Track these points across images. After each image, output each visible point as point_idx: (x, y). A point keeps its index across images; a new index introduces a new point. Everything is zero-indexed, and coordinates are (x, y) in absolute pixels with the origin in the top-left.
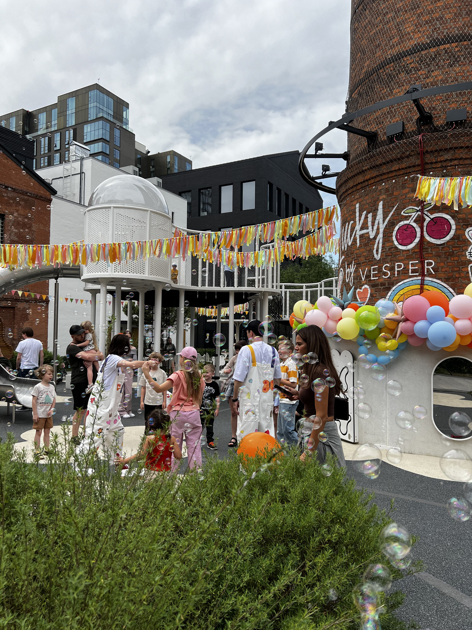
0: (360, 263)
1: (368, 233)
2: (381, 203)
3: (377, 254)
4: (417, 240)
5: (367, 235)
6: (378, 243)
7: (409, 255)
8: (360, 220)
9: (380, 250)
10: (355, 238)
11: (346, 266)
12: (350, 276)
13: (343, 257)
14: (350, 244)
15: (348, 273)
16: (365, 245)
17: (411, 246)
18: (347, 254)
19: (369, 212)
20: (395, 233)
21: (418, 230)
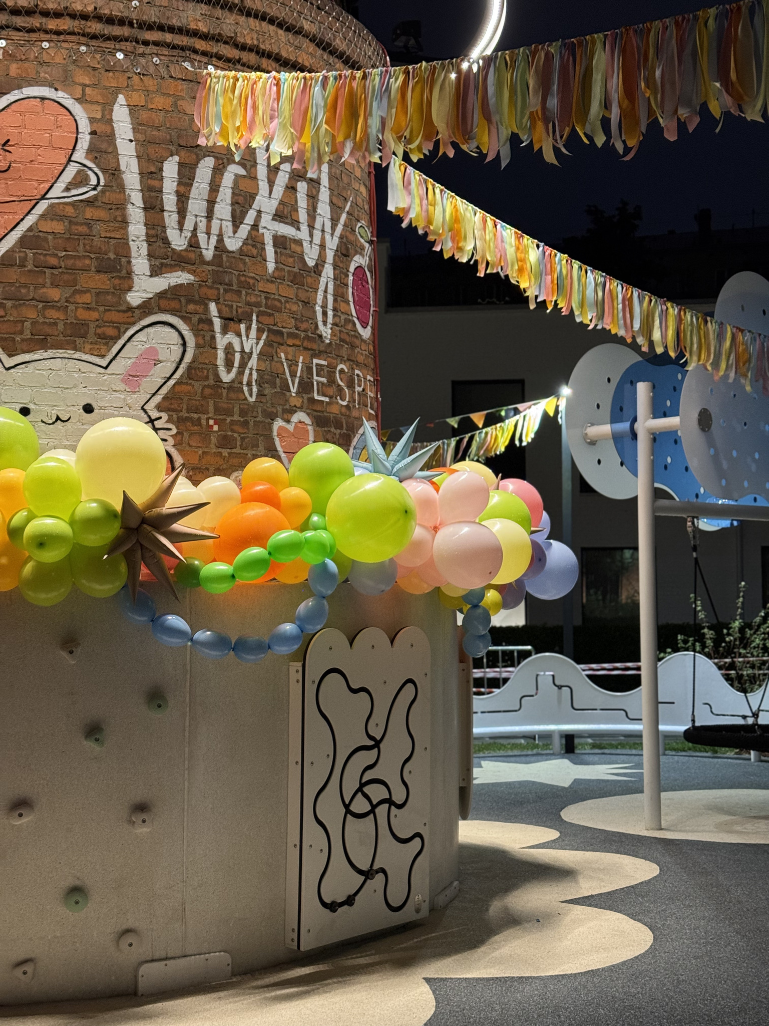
0: (281, 333)
1: (300, 242)
3: (325, 323)
6: (326, 291)
8: (271, 183)
9: (330, 313)
10: (254, 240)
11: (217, 323)
12: (243, 366)
13: (182, 277)
14: (233, 244)
15: (229, 349)
16: (295, 279)
17: (368, 332)
18: (218, 278)
19: (300, 177)
20: (350, 278)
21: (371, 294)
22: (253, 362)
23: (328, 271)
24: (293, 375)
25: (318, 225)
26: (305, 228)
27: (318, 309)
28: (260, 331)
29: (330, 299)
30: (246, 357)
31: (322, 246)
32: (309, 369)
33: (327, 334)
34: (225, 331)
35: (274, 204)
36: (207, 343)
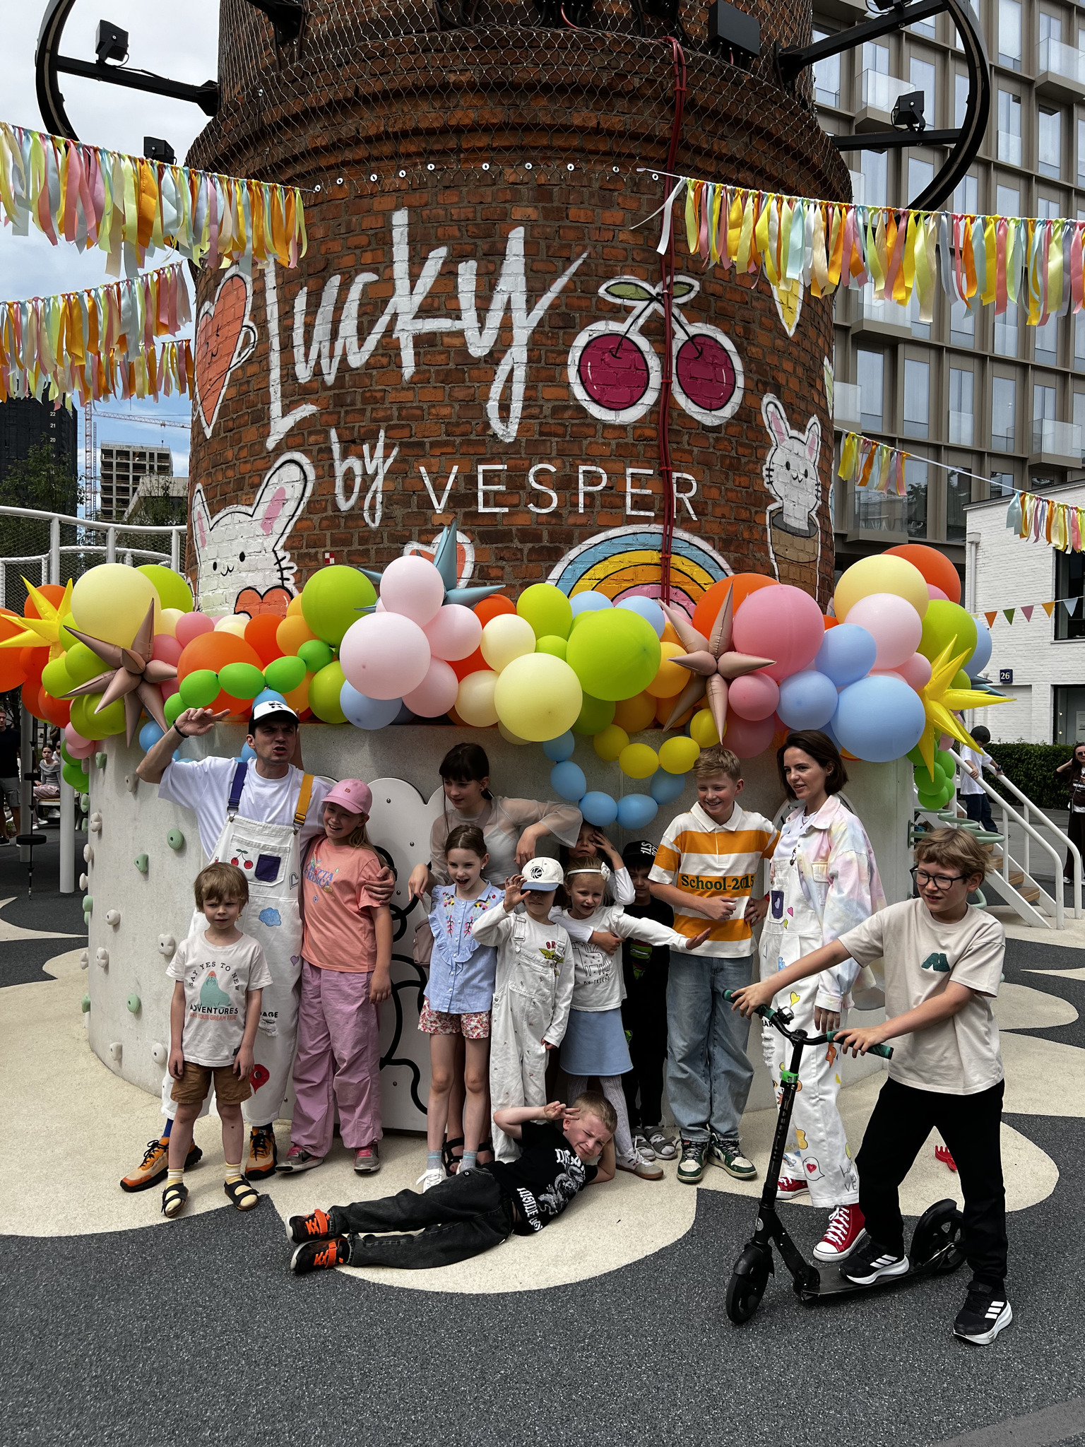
0: (421, 444)
1: (460, 333)
2: (516, 241)
3: (504, 418)
4: (650, 397)
5: (456, 342)
6: (509, 379)
7: (624, 446)
8: (414, 277)
9: (516, 408)
10: (388, 344)
11: (336, 448)
12: (365, 488)
13: (307, 410)
14: (357, 360)
15: (349, 475)
16: (447, 378)
17: (630, 415)
18: (339, 401)
19: (464, 257)
20: (574, 356)
21: (654, 363)
22: (378, 483)
23: (518, 354)
24: (439, 489)
25: (498, 302)
26: (469, 319)
27: (492, 407)
28: (388, 448)
29: (518, 389)
30: (368, 479)
31: (506, 327)
32: (472, 480)
33: (508, 432)
34: (344, 456)
36: (327, 474)
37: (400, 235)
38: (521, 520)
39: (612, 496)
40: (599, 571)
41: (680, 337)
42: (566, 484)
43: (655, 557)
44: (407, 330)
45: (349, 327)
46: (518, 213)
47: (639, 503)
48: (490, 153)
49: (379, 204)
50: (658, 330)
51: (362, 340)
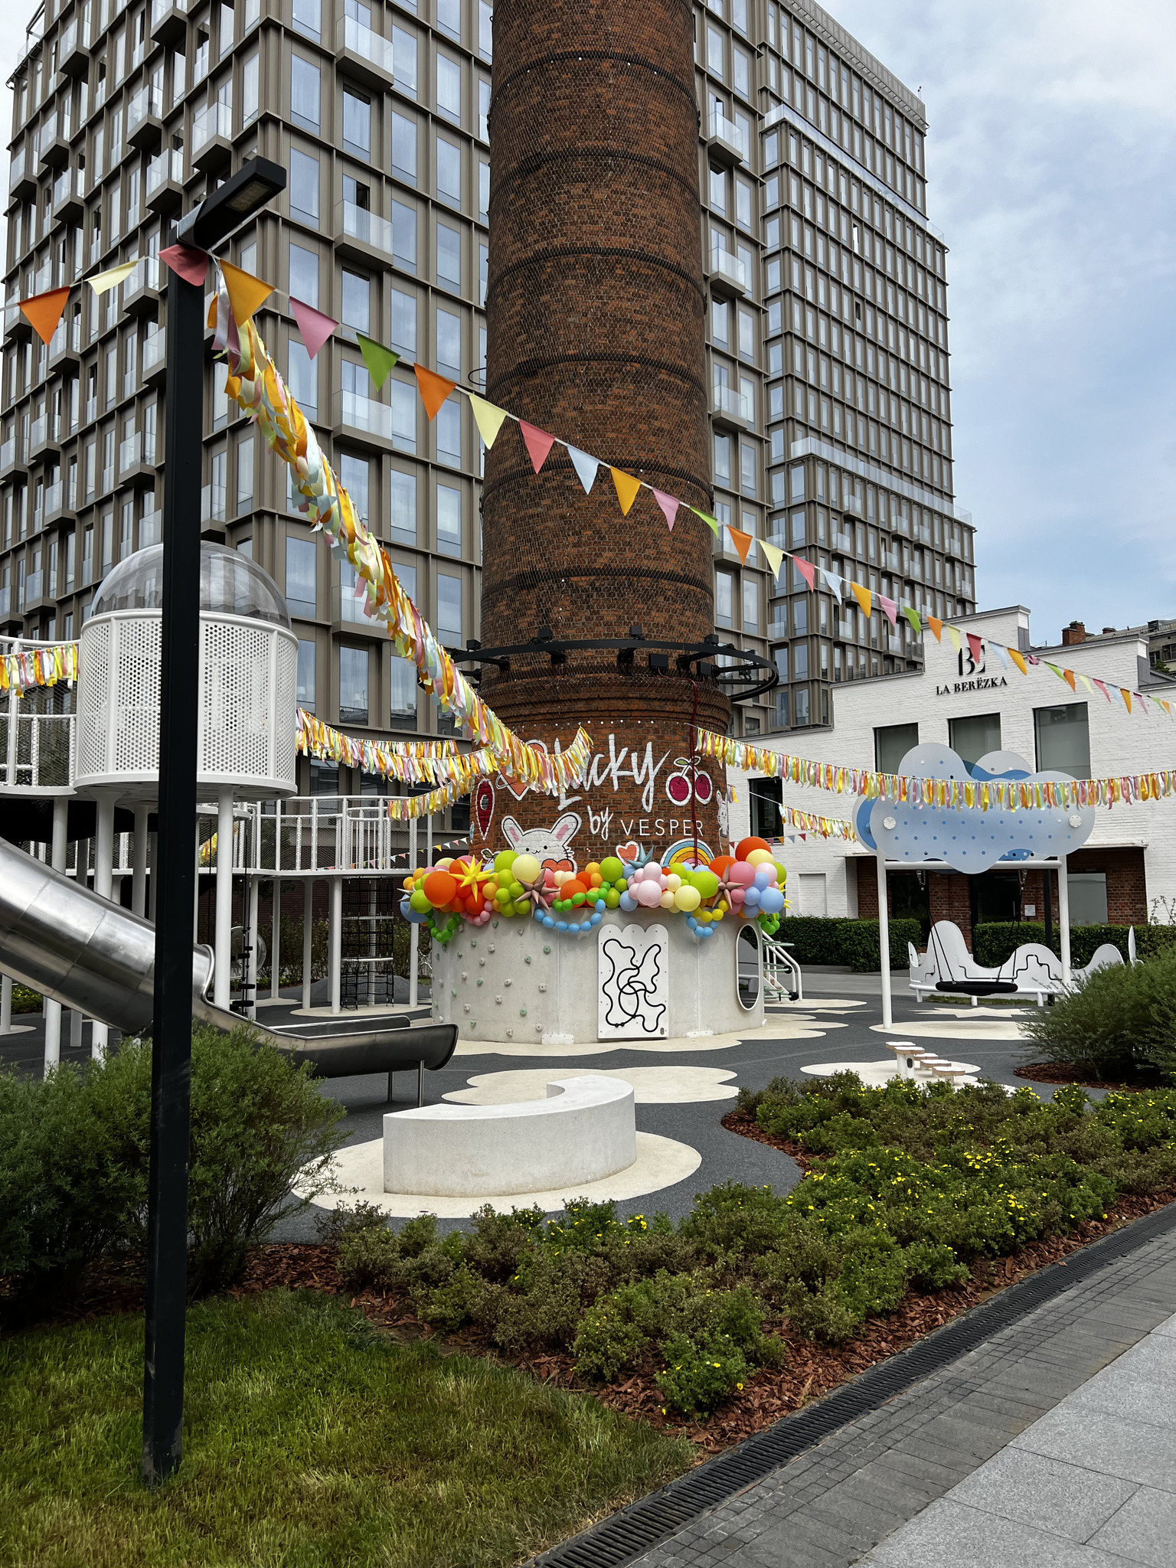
0: (622, 812)
1: (633, 776)
2: (649, 746)
3: (648, 804)
4: (689, 796)
5: (631, 779)
6: (648, 792)
7: (682, 813)
8: (617, 757)
9: (651, 801)
10: (609, 779)
11: (590, 813)
12: (601, 827)
13: (577, 798)
14: (597, 783)
15: (595, 822)
16: (628, 790)
17: (684, 803)
18: (591, 796)
19: (633, 751)
20: (668, 783)
21: (690, 785)
22: (607, 825)
23: (651, 783)
24: (627, 827)
25: (644, 766)
26: (635, 771)
27: (644, 800)
28: (610, 813)
29: (652, 795)
30: (603, 825)
31: (647, 774)
32: (638, 824)
33: (649, 809)
34: (594, 815)
35: (619, 764)
36: (586, 821)
37: (612, 742)
38: (654, 838)
39: (679, 830)
40: (677, 854)
41: (696, 776)
42: (667, 826)
43: (692, 849)
44: (615, 775)
45: (594, 771)
46: (649, 737)
47: (688, 831)
48: (642, 718)
49: (604, 731)
50: (691, 774)
51: (599, 777)
